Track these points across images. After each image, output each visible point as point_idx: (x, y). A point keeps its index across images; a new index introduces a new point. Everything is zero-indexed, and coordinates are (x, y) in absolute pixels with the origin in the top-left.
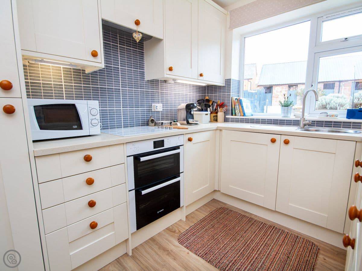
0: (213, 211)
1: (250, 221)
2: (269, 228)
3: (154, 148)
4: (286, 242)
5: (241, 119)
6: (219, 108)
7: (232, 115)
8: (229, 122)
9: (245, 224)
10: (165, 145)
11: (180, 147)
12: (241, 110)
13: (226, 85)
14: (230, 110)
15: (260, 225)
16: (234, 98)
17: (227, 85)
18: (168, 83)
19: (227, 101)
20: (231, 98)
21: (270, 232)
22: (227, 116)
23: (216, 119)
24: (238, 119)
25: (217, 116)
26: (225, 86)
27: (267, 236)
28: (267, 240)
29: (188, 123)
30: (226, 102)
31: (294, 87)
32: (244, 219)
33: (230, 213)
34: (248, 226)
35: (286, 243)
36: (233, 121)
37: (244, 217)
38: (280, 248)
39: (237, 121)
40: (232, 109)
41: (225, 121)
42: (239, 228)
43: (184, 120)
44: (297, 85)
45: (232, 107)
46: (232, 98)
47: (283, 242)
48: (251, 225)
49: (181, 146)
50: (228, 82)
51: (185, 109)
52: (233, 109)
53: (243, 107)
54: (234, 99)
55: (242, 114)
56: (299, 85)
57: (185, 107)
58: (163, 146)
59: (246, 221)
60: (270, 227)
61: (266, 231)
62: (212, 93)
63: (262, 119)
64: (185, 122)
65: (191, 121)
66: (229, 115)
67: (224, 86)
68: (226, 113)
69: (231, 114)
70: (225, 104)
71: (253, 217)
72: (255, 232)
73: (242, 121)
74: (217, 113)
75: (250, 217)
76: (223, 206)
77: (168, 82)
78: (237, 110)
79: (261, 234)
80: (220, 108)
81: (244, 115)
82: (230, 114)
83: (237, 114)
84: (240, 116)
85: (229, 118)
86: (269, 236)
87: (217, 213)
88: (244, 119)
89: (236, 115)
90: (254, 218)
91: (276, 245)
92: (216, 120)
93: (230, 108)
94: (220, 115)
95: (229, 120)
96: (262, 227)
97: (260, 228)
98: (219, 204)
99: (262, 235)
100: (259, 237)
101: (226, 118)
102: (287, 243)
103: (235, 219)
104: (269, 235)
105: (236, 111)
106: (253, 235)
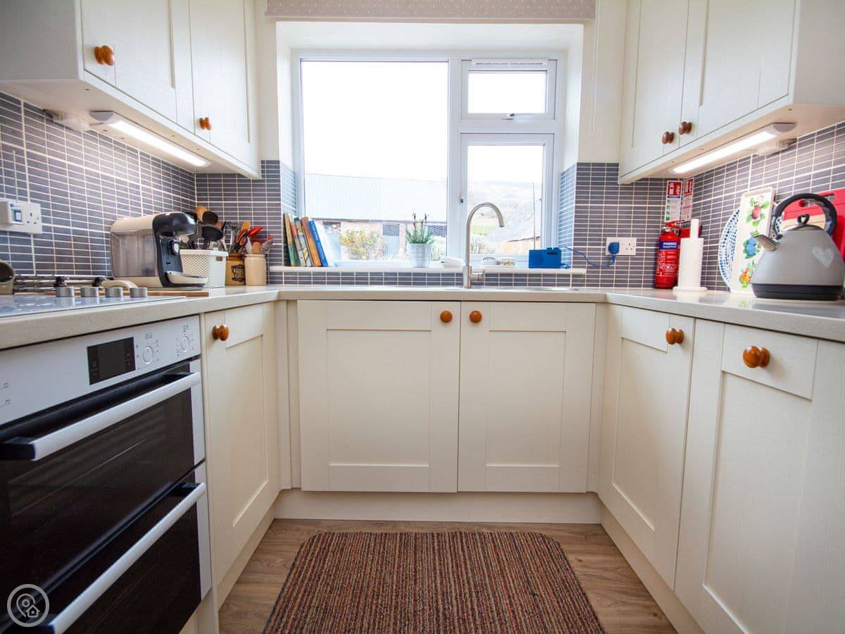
0: (296, 560)
1: (406, 545)
2: (453, 541)
3: (93, 380)
4: (504, 559)
5: (315, 274)
6: (249, 242)
7: (288, 263)
8: (281, 283)
9: (399, 557)
10: (138, 362)
11: (192, 364)
12: (314, 251)
13: (263, 176)
14: (283, 250)
15: (433, 543)
16: (292, 217)
17: (268, 176)
18: (62, 126)
19: (270, 223)
20: (282, 216)
21: (463, 550)
22: (274, 269)
23: (239, 276)
24: (309, 274)
25: (243, 267)
26: (263, 181)
27: (463, 566)
28: (470, 575)
29: (166, 282)
30: (267, 227)
31: (334, 226)
32: (389, 544)
33: (344, 544)
34: (411, 560)
35: (505, 561)
36: (291, 279)
37: (385, 537)
38: (505, 581)
39: (305, 279)
40: (286, 248)
41: (267, 283)
42: (395, 578)
43: (147, 273)
44: (340, 223)
45: (286, 242)
46: (284, 215)
47: (499, 562)
48: (415, 554)
49: (190, 359)
50: (270, 168)
51: (152, 232)
52: (289, 247)
53: (319, 241)
54: (292, 221)
55: (317, 262)
56: (342, 223)
57: (151, 227)
58: (132, 368)
59: (397, 548)
60: (453, 538)
61: (453, 554)
62: (216, 195)
63: (372, 274)
64: (155, 280)
65: (175, 276)
66: (281, 265)
67: (259, 181)
68: (270, 260)
69: (285, 261)
70: (265, 232)
71: (403, 529)
72: (435, 568)
73: (319, 279)
74: (242, 258)
75: (399, 533)
76: (315, 531)
77: (59, 122)
78: (302, 250)
79: (450, 566)
80: (253, 242)
81: (323, 263)
82: (283, 263)
83: (302, 261)
84: (312, 266)
85: (281, 273)
86: (468, 562)
87: (311, 560)
88: (324, 273)
89: (298, 264)
90: (408, 530)
91: (495, 578)
92: (242, 280)
93: (282, 244)
94: (254, 262)
95: (282, 278)
96: (439, 545)
97: (436, 551)
98: (298, 530)
99: (452, 567)
100: (451, 575)
101: (271, 273)
102: (507, 560)
103: (370, 556)
104: (465, 560)
105: (300, 254)
106: (435, 577)
